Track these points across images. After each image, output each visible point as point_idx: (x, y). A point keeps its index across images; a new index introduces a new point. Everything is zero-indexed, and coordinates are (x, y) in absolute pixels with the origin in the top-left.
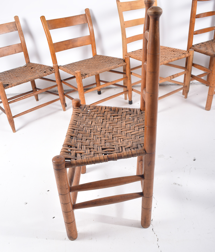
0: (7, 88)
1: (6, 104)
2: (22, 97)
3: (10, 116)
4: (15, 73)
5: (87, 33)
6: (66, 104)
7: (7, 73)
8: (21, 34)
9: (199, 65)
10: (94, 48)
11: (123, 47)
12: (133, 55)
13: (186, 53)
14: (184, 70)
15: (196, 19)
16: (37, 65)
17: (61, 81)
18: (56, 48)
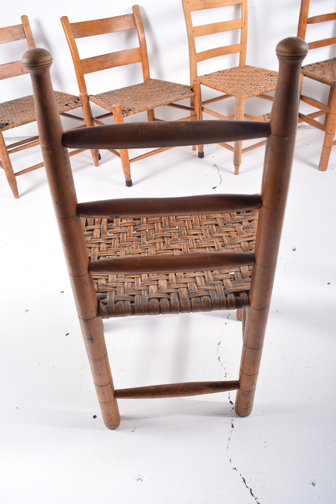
0: (5, 130)
1: (4, 155)
2: (30, 144)
3: (10, 172)
4: (21, 106)
5: (136, 44)
6: (99, 155)
7: (9, 104)
8: (32, 44)
9: (310, 99)
10: (146, 68)
11: (190, 68)
12: (206, 81)
15: (308, 25)
17: (92, 119)
18: (85, 67)
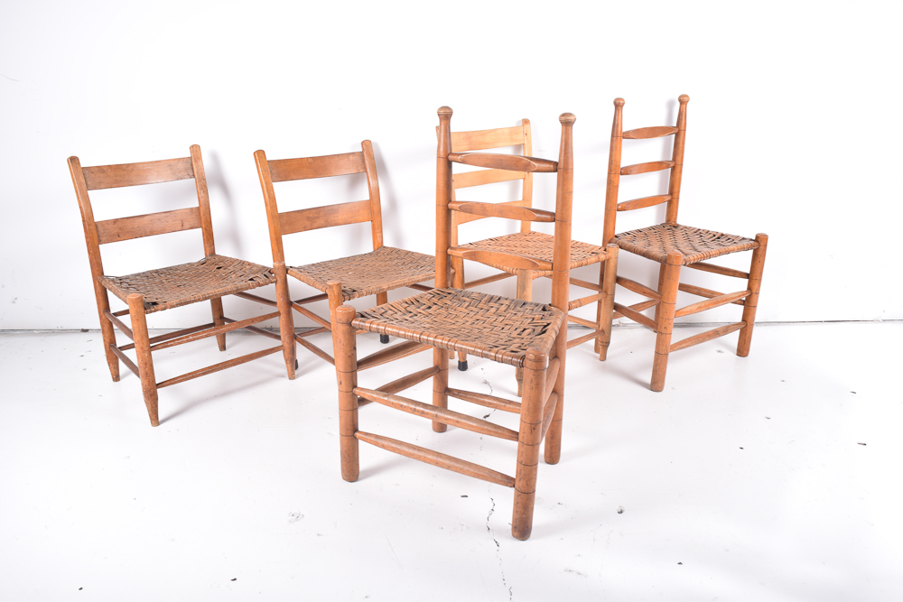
0: (151, 312)
1: (144, 351)
3: (149, 382)
4: (176, 277)
5: (363, 194)
6: (296, 361)
8: (203, 188)
9: (631, 282)
10: (377, 231)
13: (599, 251)
14: (597, 292)
15: (621, 176)
16: (232, 261)
17: (290, 304)
18: (283, 224)
